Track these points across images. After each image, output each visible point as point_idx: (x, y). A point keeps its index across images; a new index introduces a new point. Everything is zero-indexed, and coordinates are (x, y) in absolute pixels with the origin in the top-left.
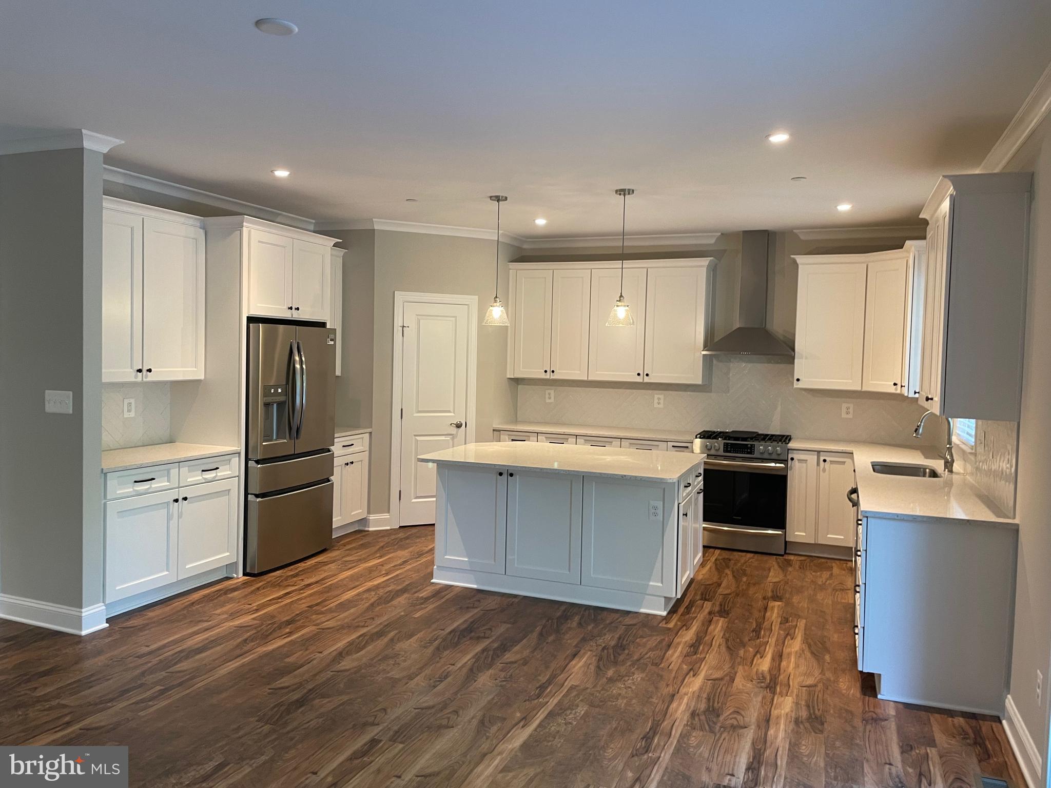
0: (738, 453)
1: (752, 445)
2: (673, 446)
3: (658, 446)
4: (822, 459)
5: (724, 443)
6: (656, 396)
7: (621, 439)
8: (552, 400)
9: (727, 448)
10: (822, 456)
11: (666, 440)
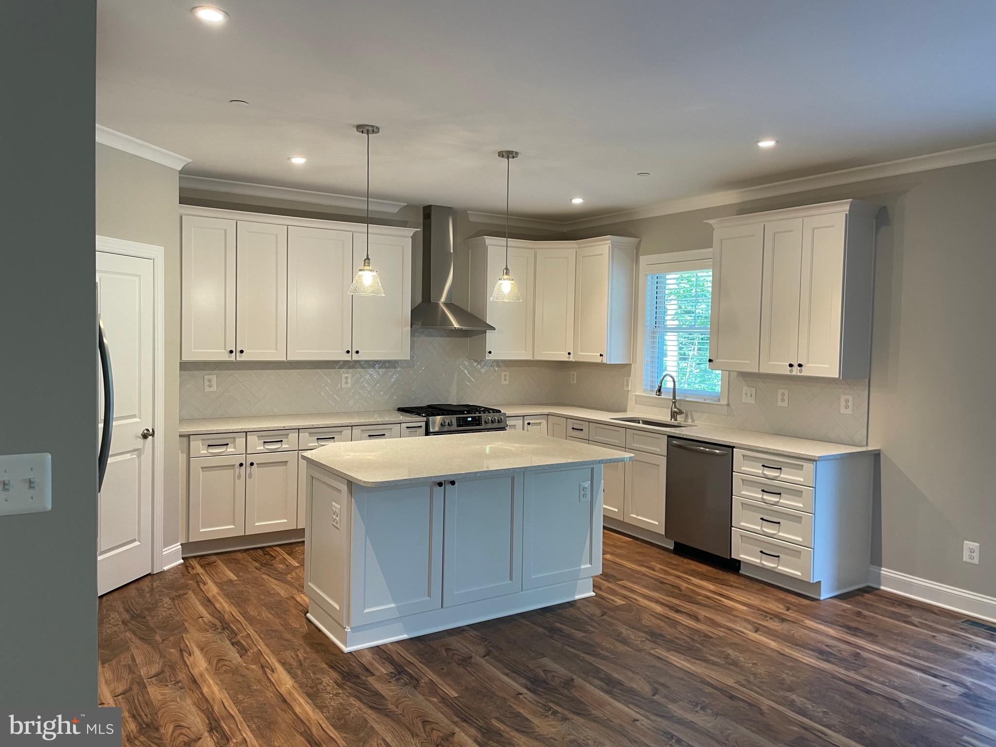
0: (469, 426)
1: (479, 417)
2: (407, 427)
3: (391, 429)
4: (526, 422)
5: (457, 418)
6: (344, 376)
7: (352, 426)
8: (214, 388)
9: (459, 422)
10: (526, 420)
11: (399, 422)
